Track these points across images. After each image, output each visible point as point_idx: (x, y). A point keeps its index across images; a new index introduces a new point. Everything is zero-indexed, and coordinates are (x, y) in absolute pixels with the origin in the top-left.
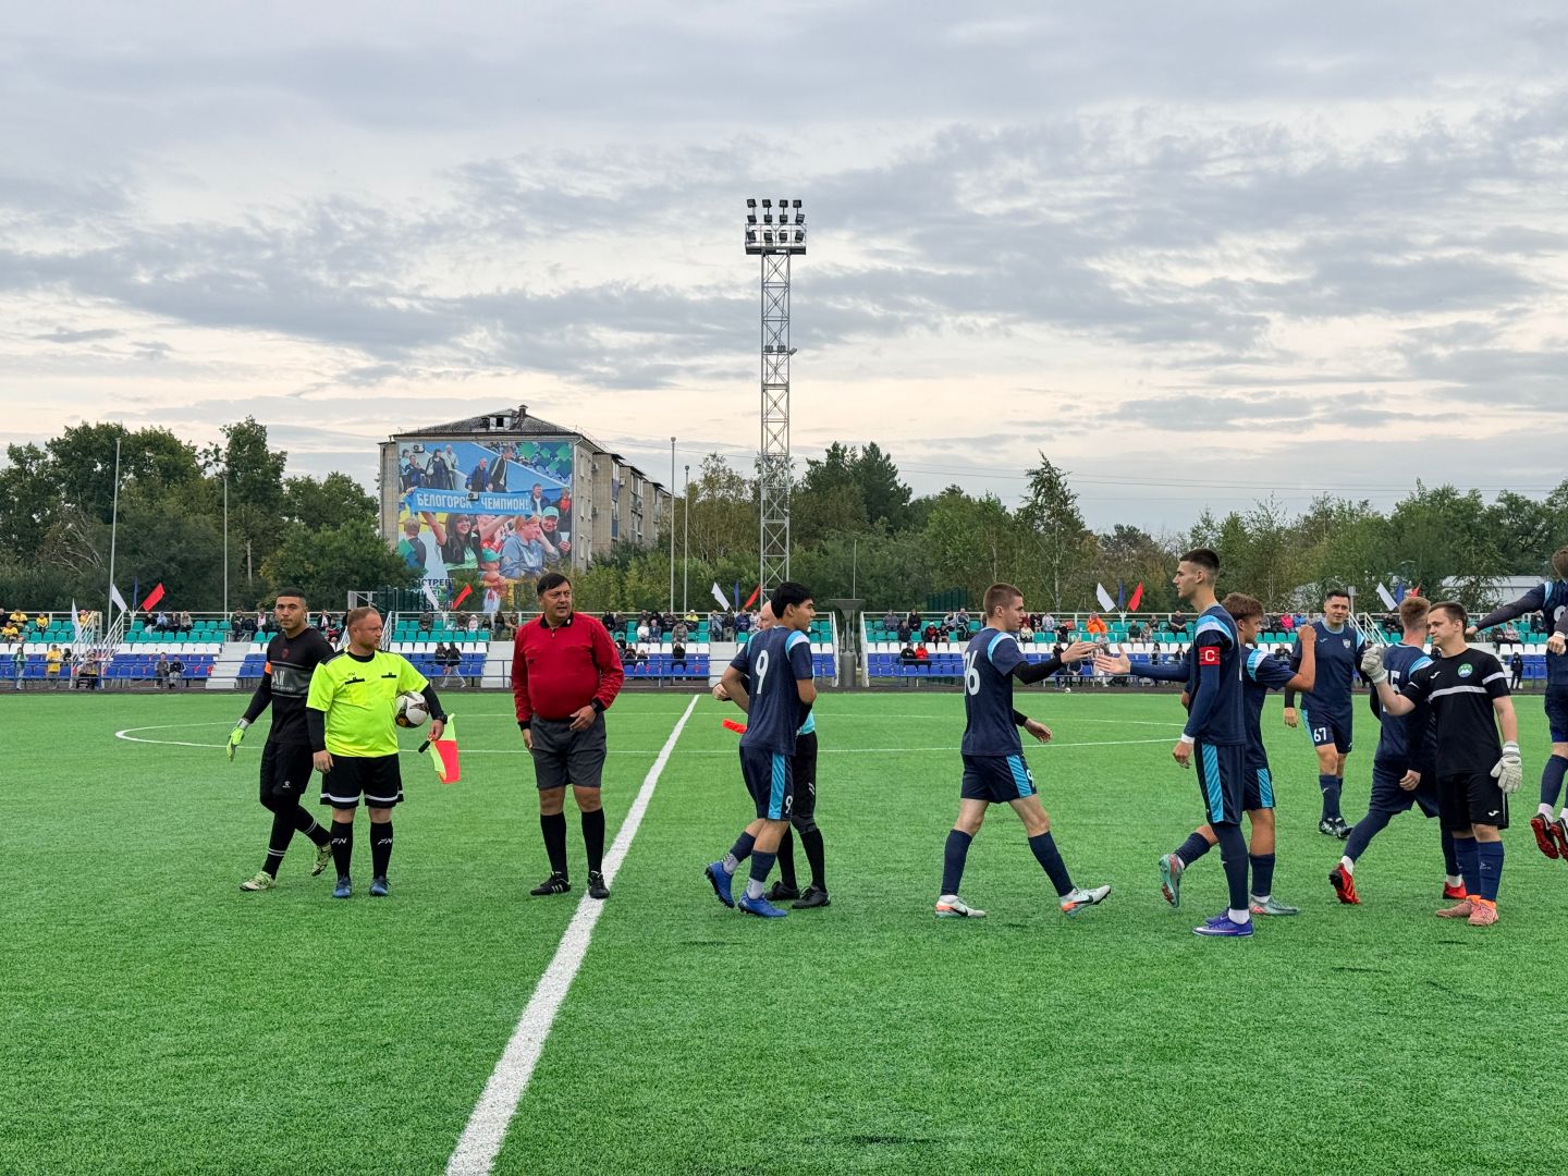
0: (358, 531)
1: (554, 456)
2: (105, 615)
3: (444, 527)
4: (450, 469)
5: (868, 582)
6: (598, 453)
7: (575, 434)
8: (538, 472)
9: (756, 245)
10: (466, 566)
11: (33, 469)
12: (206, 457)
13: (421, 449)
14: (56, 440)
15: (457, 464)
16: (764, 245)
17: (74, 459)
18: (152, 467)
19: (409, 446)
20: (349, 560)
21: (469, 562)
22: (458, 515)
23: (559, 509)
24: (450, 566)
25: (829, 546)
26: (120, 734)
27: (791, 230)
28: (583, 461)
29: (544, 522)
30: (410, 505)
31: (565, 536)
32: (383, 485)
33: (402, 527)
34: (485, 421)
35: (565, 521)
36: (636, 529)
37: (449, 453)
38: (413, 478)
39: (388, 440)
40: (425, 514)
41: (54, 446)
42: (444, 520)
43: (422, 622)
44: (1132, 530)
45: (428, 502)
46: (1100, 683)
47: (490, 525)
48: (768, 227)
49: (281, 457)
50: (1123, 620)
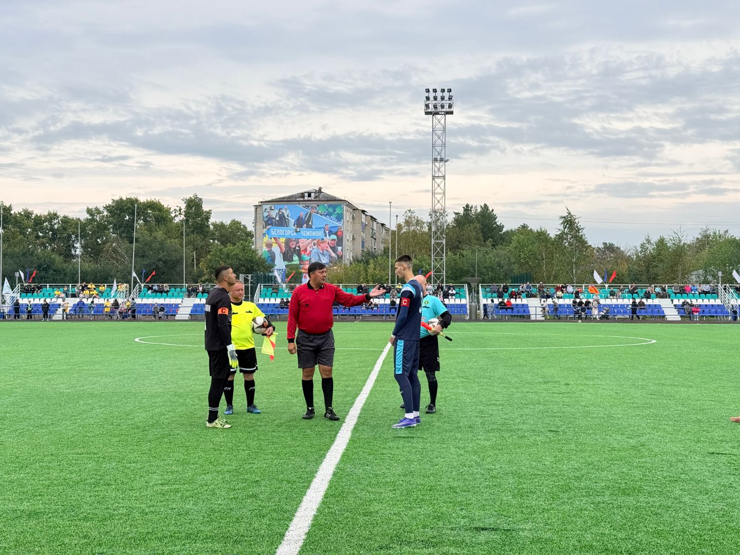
0: (244, 247)
1: (334, 211)
2: (130, 285)
3: (283, 244)
4: (286, 217)
5: (483, 270)
6: (355, 209)
7: (344, 200)
8: (327, 219)
9: (430, 110)
10: (294, 263)
11: (98, 218)
12: (175, 212)
13: (273, 208)
14: (108, 205)
15: (290, 215)
16: (433, 110)
17: (116, 214)
18: (151, 217)
19: (267, 207)
20: (240, 260)
21: (295, 261)
22: (290, 239)
23: (337, 235)
24: (286, 263)
25: (464, 253)
26: (137, 340)
27: (446, 103)
28: (348, 214)
29: (330, 242)
30: (268, 234)
31: (340, 248)
32: (256, 225)
33: (264, 245)
34: (302, 195)
35: (340, 241)
36: (373, 245)
37: (286, 210)
38: (269, 222)
39: (258, 204)
40: (275, 238)
41: (106, 208)
42: (284, 241)
43: (273, 289)
44: (611, 245)
45: (276, 233)
46: (595, 318)
47: (305, 243)
48: (436, 102)
49: (209, 213)
50: (607, 288)
